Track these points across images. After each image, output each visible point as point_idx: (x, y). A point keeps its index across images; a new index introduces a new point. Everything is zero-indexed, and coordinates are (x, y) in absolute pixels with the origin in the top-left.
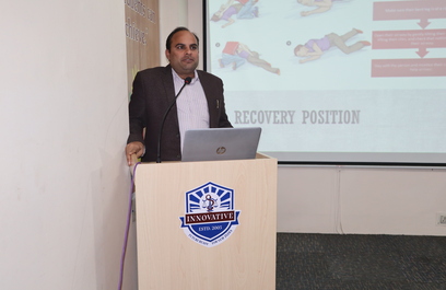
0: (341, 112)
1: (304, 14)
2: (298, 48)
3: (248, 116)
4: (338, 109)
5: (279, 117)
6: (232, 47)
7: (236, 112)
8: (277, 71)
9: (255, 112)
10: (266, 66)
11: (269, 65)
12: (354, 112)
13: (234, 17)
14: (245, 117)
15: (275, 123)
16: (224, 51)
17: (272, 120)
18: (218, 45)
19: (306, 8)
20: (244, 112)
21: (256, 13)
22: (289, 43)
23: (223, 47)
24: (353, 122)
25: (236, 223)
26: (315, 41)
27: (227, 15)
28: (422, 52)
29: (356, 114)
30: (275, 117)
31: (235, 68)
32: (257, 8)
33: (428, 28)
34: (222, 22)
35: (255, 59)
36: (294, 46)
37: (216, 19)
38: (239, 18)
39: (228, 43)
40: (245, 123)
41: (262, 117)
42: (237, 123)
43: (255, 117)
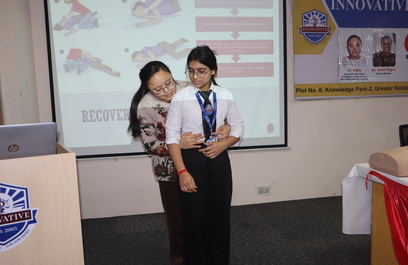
1: (138, 26)
2: (135, 55)
3: (95, 115)
5: (122, 115)
6: (75, 54)
7: (83, 112)
8: (118, 75)
9: (100, 111)
10: (108, 70)
11: (110, 69)
13: (76, 26)
14: (92, 116)
15: (118, 119)
16: (68, 57)
17: (116, 117)
18: (62, 52)
19: (139, 20)
20: (91, 111)
21: (95, 24)
22: (127, 50)
23: (67, 53)
25: (34, 221)
26: (149, 48)
27: (68, 25)
28: (236, 58)
30: (119, 115)
31: (79, 72)
32: (96, 19)
33: (239, 39)
34: (65, 31)
35: (98, 64)
36: (131, 52)
37: (59, 28)
38: (81, 27)
39: (71, 50)
40: (92, 121)
41: (107, 115)
42: (84, 121)
43: (101, 115)
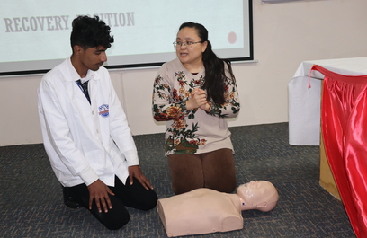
0: (115, 14)
3: (20, 24)
4: (112, 12)
5: (53, 23)
7: (6, 19)
9: (26, 19)
12: (128, 14)
14: (16, 25)
15: (49, 29)
17: (46, 26)
24: (129, 25)
29: (130, 16)
30: (49, 23)
40: (17, 31)
41: (34, 24)
42: (8, 31)
43: (27, 24)
